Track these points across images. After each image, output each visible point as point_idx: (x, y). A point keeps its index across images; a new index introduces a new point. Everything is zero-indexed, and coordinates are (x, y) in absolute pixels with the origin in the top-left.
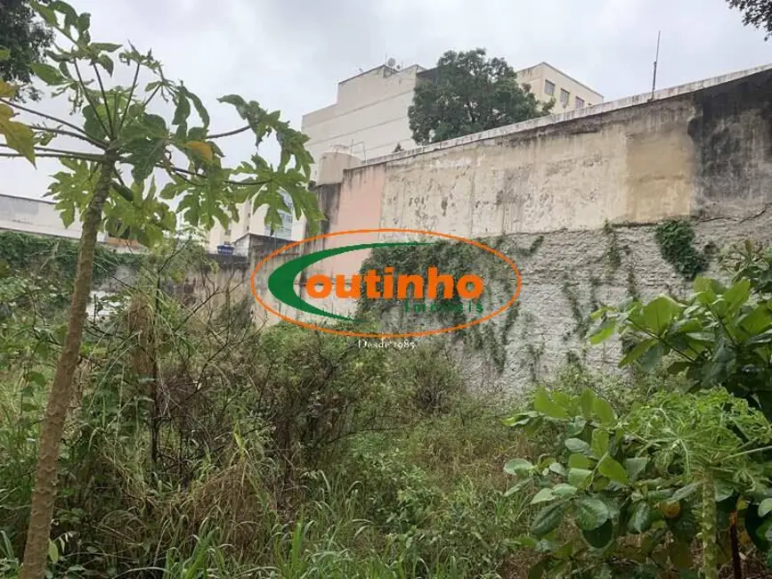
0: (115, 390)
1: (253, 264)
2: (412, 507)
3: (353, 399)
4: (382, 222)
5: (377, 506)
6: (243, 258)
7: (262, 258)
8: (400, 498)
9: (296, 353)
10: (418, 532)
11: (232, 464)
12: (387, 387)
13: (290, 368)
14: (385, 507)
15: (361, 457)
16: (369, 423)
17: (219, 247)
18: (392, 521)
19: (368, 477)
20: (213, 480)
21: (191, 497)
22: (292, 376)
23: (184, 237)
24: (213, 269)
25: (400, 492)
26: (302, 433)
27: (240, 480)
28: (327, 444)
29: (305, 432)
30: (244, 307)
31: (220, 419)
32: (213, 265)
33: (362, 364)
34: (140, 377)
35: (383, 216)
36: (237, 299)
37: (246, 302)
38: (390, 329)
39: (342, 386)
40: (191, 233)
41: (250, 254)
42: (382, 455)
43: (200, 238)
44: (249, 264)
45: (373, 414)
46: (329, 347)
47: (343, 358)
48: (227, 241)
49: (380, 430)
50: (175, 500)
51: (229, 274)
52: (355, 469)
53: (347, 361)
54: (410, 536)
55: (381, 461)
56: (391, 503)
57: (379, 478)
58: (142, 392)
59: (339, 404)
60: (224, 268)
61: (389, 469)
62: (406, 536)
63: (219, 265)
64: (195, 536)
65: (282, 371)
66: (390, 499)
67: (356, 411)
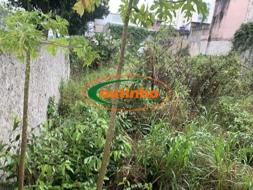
0: (141, 74)
1: (191, 33)
2: (240, 124)
3: (222, 84)
4: (248, 13)
5: (226, 121)
6: (188, 31)
7: (195, 31)
8: (235, 121)
9: (202, 66)
10: (240, 133)
11: (174, 100)
12: (237, 81)
13: (199, 71)
14: (229, 122)
15: (222, 104)
16: (228, 93)
17: (180, 27)
18: (231, 127)
19: (224, 111)
20: (167, 104)
21: (161, 107)
22: (200, 74)
23: (168, 24)
24: (177, 35)
25: (236, 118)
26: (201, 93)
27: (176, 105)
28: (210, 98)
29: (203, 93)
30: (187, 49)
31: (173, 85)
32: (177, 34)
33: (227, 71)
34: (148, 71)
35: (248, 10)
36: (184, 46)
37: (188, 47)
38: (244, 58)
39: (218, 79)
40: (171, 22)
41: (191, 29)
42: (232, 105)
43: (173, 24)
44: (190, 33)
45: (230, 90)
46: (216, 64)
47: (220, 69)
48: (184, 25)
49: (232, 96)
50: (156, 108)
51: (182, 37)
52: (220, 108)
53: (221, 70)
54: (236, 134)
55: (230, 107)
56: (232, 121)
57: (228, 112)
58: (149, 75)
59: (217, 85)
60: (181, 35)
61: (233, 110)
62: (235, 133)
63: (180, 34)
64: (160, 119)
65: (196, 72)
66: (231, 120)
67: (223, 89)
